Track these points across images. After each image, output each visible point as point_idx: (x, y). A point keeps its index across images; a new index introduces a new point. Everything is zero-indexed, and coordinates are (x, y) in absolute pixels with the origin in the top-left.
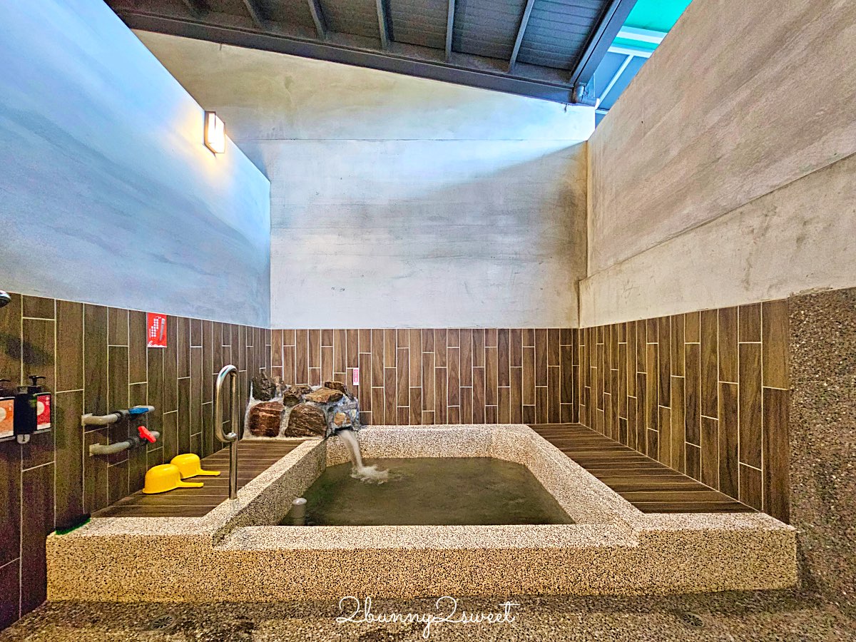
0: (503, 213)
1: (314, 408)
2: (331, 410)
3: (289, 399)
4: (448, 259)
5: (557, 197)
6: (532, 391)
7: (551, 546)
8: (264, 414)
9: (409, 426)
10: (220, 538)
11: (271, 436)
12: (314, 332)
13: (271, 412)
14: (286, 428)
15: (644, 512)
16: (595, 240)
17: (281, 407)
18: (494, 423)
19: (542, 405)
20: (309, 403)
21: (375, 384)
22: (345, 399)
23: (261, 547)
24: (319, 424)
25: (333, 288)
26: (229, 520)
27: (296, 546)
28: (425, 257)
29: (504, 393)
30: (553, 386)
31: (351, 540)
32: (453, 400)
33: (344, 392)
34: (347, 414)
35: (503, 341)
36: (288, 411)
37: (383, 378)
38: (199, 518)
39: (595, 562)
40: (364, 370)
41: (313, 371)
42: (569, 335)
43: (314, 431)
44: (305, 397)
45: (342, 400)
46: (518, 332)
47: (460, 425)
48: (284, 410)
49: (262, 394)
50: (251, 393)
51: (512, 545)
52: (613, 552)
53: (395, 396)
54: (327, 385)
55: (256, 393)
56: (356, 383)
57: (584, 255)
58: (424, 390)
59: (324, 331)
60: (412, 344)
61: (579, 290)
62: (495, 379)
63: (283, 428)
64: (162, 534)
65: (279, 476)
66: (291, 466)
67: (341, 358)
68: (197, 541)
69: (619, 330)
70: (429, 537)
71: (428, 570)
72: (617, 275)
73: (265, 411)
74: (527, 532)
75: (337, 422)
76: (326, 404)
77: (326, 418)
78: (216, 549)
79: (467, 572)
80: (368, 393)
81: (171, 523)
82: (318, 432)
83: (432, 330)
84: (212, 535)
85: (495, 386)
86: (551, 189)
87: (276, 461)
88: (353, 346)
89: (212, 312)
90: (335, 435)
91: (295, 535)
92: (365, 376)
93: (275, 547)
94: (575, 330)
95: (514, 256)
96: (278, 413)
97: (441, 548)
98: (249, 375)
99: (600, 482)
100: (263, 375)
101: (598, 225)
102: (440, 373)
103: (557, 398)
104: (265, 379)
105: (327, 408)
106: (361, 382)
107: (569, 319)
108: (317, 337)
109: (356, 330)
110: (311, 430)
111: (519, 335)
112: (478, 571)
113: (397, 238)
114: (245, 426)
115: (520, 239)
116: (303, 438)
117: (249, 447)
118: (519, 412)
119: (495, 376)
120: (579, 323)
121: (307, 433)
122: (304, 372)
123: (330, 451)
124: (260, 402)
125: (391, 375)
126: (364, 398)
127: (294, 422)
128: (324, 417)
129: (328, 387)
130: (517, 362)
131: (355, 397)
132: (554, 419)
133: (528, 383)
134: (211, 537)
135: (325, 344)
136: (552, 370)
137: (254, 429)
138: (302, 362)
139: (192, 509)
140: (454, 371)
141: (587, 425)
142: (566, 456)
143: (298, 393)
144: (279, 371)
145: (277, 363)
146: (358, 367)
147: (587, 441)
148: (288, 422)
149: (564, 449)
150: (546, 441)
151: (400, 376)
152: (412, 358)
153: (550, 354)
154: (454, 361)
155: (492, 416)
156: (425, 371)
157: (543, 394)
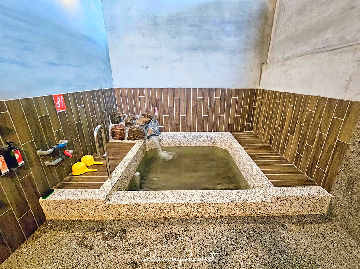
0: (229, 22)
1: (139, 128)
2: (146, 128)
3: (127, 124)
6: (234, 118)
7: (237, 201)
8: (117, 130)
9: (180, 132)
10: (108, 199)
11: (122, 140)
12: (135, 89)
13: (120, 130)
14: (128, 137)
15: (275, 186)
16: (274, 42)
17: (124, 127)
18: (217, 131)
19: (238, 124)
20: (136, 125)
21: (165, 114)
22: (152, 122)
23: (125, 202)
24: (142, 135)
25: (142, 66)
26: (110, 190)
27: (139, 202)
29: (222, 118)
30: (244, 115)
31: (160, 198)
32: (199, 121)
33: (151, 119)
34: (153, 129)
35: (223, 95)
36: (128, 129)
37: (168, 111)
38: (98, 190)
39: (253, 207)
40: (159, 108)
41: (137, 108)
42: (254, 92)
43: (140, 138)
44: (134, 122)
45: (151, 123)
46: (231, 91)
47: (202, 132)
48: (126, 129)
49: (115, 121)
50: (110, 121)
51: (222, 201)
52: (260, 204)
53: (174, 119)
54: (144, 115)
55: (112, 121)
56: (157, 114)
58: (187, 117)
59: (140, 89)
60: (181, 96)
61: (262, 68)
62: (218, 112)
63: (127, 136)
64: (85, 199)
65: (128, 164)
66: (132, 158)
67: (149, 103)
68: (99, 201)
69: (278, 94)
70: (190, 197)
71: (190, 209)
72: (282, 66)
73: (118, 129)
74: (228, 194)
75: (149, 133)
76: (144, 126)
78: (107, 203)
79: (205, 210)
80: (162, 119)
81: (87, 192)
82: (142, 138)
83: (191, 89)
84: (104, 199)
85: (218, 115)
87: (125, 155)
88: (154, 96)
90: (149, 138)
91: (137, 196)
92: (160, 111)
93: (130, 202)
94: (257, 89)
95: (233, 49)
96: (123, 130)
98: (108, 112)
99: (258, 168)
100: (114, 112)
101: (278, 33)
102: (194, 109)
103: (245, 121)
104: (115, 115)
106: (159, 113)
107: (255, 84)
108: (137, 92)
109: (155, 89)
110: (139, 137)
112: (209, 209)
113: (173, 37)
114: (110, 136)
116: (136, 141)
117: (113, 146)
118: (227, 127)
120: (259, 86)
121: (137, 139)
123: (147, 145)
124: (114, 125)
125: (172, 110)
126: (160, 120)
127: (131, 134)
128: (144, 131)
129: (144, 116)
130: (229, 105)
131: (156, 120)
132: (242, 130)
133: (233, 114)
134: (104, 200)
135: (141, 95)
136: (244, 108)
137: (114, 137)
138: (131, 104)
139: (94, 184)
140: (200, 108)
141: (256, 133)
142: (246, 152)
143: (131, 121)
144: (121, 108)
145: (120, 104)
146: (157, 106)
147: (255, 143)
148: (128, 134)
149: (245, 148)
150: (238, 143)
151: (176, 110)
152: (181, 102)
153: (244, 101)
154: (200, 104)
155: (216, 128)
156: (187, 108)
157: (239, 119)
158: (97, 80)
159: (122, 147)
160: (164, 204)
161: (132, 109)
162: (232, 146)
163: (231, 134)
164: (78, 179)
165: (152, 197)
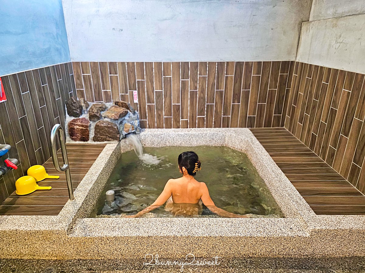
1: (110, 123)
2: (121, 123)
3: (93, 117)
6: (255, 106)
8: (78, 127)
9: (172, 129)
10: (70, 229)
11: (84, 141)
12: (103, 64)
13: (82, 126)
15: (317, 213)
17: (88, 122)
18: (227, 127)
19: (261, 116)
20: (106, 119)
21: (149, 101)
22: (129, 114)
23: (96, 234)
24: (114, 133)
25: (114, 29)
26: (73, 217)
27: (115, 234)
29: (236, 107)
30: (271, 103)
31: (145, 229)
32: (201, 112)
33: (128, 109)
34: (132, 124)
35: (238, 71)
36: (93, 125)
37: (154, 98)
38: (55, 216)
40: (141, 92)
41: (106, 93)
42: (287, 66)
43: (112, 138)
44: (103, 114)
45: (128, 115)
46: (250, 64)
47: (205, 129)
48: (90, 125)
49: (74, 113)
50: (66, 112)
53: (162, 109)
54: (117, 103)
55: (70, 112)
56: (136, 101)
58: (182, 106)
59: (111, 63)
60: (173, 74)
61: (301, 29)
62: (230, 98)
63: (92, 135)
64: (38, 229)
65: (96, 179)
67: (124, 84)
68: (58, 233)
69: (325, 72)
73: (78, 125)
75: (126, 130)
76: (117, 120)
77: (119, 129)
78: (70, 236)
80: (145, 108)
81: (40, 220)
82: (114, 138)
83: (188, 63)
84: (66, 229)
85: (230, 103)
87: (92, 165)
88: (132, 74)
89: (29, 63)
90: (125, 138)
91: (113, 225)
92: (142, 96)
93: (103, 234)
94: (293, 62)
96: (87, 127)
97: (197, 236)
98: (63, 100)
99: (292, 186)
100: (72, 99)
102: (193, 94)
103: (272, 111)
104: (74, 103)
105: (119, 122)
106: (139, 100)
107: (289, 54)
108: (106, 68)
109: (133, 63)
110: (110, 137)
114: (66, 135)
116: (105, 142)
118: (244, 120)
119: (231, 96)
120: (296, 56)
121: (108, 139)
122: (99, 93)
123: (123, 148)
124: (73, 118)
125: (159, 96)
126: (142, 111)
127: (98, 132)
128: (117, 128)
129: (117, 105)
130: (247, 86)
131: (136, 111)
132: (268, 124)
133: (253, 100)
134: (66, 231)
135: (112, 73)
136: (271, 93)
137: (73, 137)
138: (97, 86)
139: (50, 208)
140: (202, 93)
141: (290, 130)
142: (273, 161)
143: (98, 112)
144: (82, 92)
145: (80, 87)
146: (136, 90)
147: (287, 146)
148: (94, 132)
149: (272, 153)
150: (261, 146)
151: (166, 96)
152: (174, 84)
153: (271, 81)
154: (203, 86)
155: (226, 123)
156: (182, 93)
157: (263, 109)
158: (47, 51)
159: (86, 152)
160: (152, 237)
161: (99, 94)
162: (252, 150)
163: (251, 132)
164: (25, 200)
165: (133, 227)
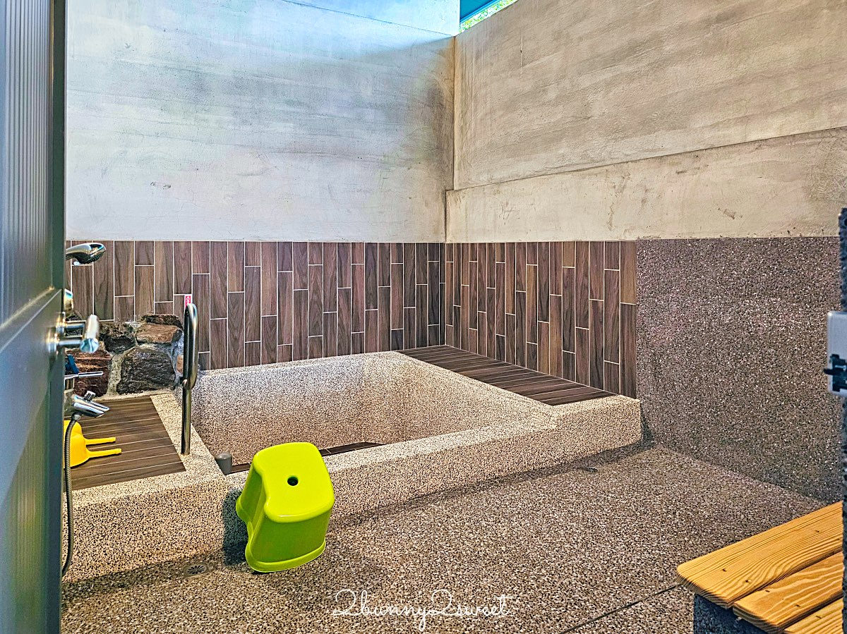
1: (154, 352)
3: (118, 343)
4: (308, 155)
5: (426, 95)
6: (401, 313)
9: (262, 365)
12: (122, 245)
13: (94, 362)
18: (361, 353)
19: (410, 327)
20: (144, 346)
21: (216, 313)
25: (154, 184)
28: (280, 151)
29: (372, 316)
30: (422, 306)
32: (315, 328)
35: (370, 258)
36: (116, 359)
37: (226, 306)
40: (199, 297)
41: (123, 301)
42: (436, 249)
44: (138, 336)
46: (387, 246)
47: (324, 358)
48: (111, 359)
53: (241, 329)
54: (149, 320)
57: (451, 162)
58: (279, 318)
59: (139, 243)
60: (264, 261)
61: (446, 201)
62: (362, 301)
63: (114, 379)
67: (165, 282)
76: (170, 345)
80: (205, 327)
83: (290, 243)
85: (362, 309)
86: (419, 85)
88: (183, 264)
92: (202, 304)
94: (442, 244)
95: (383, 158)
96: (105, 362)
102: (298, 296)
103: (425, 320)
107: (436, 232)
108: (128, 253)
109: (188, 243)
111: (387, 248)
115: (389, 139)
118: (386, 337)
119: (362, 297)
120: (446, 236)
125: (237, 302)
126: (200, 334)
127: (130, 372)
130: (385, 281)
132: (422, 343)
133: (397, 304)
135: (141, 261)
136: (421, 289)
138: (104, 288)
140: (316, 293)
141: (457, 345)
142: (462, 375)
146: (190, 293)
147: (468, 361)
148: (119, 373)
150: (432, 366)
151: (249, 302)
152: (265, 279)
153: (418, 271)
154: (316, 282)
155: (359, 345)
156: (281, 295)
157: (412, 316)
161: (106, 303)
163: (402, 354)
